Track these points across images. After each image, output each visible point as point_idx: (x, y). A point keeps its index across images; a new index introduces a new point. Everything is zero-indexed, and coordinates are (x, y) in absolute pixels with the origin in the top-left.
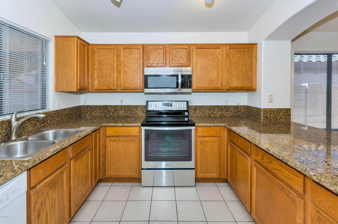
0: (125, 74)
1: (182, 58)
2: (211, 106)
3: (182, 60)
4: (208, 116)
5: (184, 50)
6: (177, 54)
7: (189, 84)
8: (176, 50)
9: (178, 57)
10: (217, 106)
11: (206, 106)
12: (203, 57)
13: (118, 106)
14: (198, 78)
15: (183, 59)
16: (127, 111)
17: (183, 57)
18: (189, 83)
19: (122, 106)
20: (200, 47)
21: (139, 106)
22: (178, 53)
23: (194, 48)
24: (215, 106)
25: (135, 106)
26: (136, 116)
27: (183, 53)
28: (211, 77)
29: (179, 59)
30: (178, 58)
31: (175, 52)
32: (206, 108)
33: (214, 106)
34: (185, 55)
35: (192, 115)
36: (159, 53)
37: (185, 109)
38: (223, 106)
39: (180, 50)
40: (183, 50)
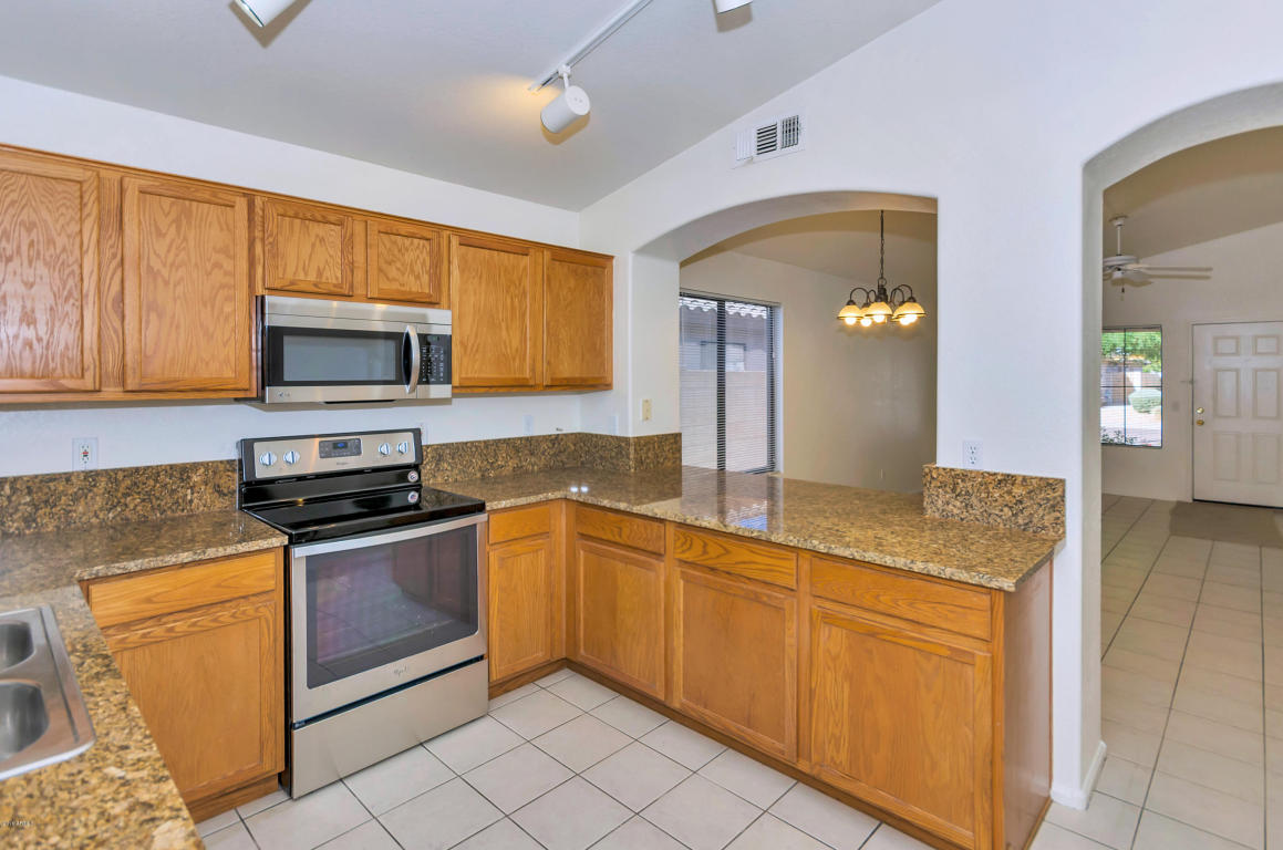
0: (153, 317)
1: (412, 271)
2: (486, 443)
3: (412, 278)
4: (479, 475)
5: (422, 242)
6: (396, 252)
7: (442, 369)
8: (393, 237)
9: (399, 265)
11: (472, 443)
12: (481, 277)
13: (68, 477)
14: (465, 348)
15: (418, 277)
16: (126, 495)
17: (418, 268)
18: (442, 364)
19: (92, 476)
20: (472, 240)
21: (195, 466)
22: (400, 251)
23: (455, 241)
24: (499, 440)
27: (418, 254)
28: (505, 343)
29: (403, 274)
30: (398, 269)
31: (388, 246)
32: (474, 449)
33: (497, 442)
34: (424, 260)
36: (322, 240)
37: (410, 458)
39: (407, 242)
40: (416, 241)
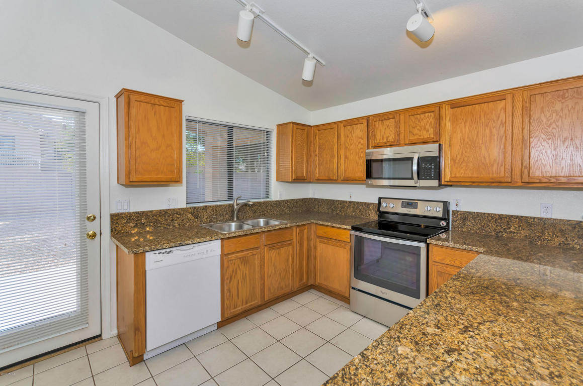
0: (346, 160)
1: (425, 128)
2: (501, 217)
3: (425, 132)
4: (493, 234)
5: (429, 114)
6: (417, 122)
7: (433, 173)
8: (416, 116)
9: (418, 127)
10: (517, 217)
11: (488, 214)
12: (465, 122)
13: (346, 202)
14: (455, 162)
15: (428, 131)
16: (356, 209)
17: (428, 126)
18: (433, 170)
19: (350, 202)
20: (455, 104)
21: (371, 204)
22: (419, 121)
23: (448, 108)
24: (512, 216)
25: (366, 203)
26: (367, 217)
27: (428, 120)
28: (484, 157)
29: (420, 131)
30: (418, 129)
31: (413, 121)
32: (490, 218)
33: (510, 217)
34: (431, 122)
35: (458, 228)
36: (388, 126)
37: (440, 215)
38: (534, 218)
39: (422, 116)
40: (427, 114)
